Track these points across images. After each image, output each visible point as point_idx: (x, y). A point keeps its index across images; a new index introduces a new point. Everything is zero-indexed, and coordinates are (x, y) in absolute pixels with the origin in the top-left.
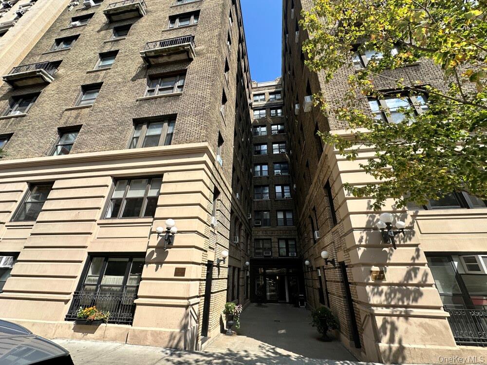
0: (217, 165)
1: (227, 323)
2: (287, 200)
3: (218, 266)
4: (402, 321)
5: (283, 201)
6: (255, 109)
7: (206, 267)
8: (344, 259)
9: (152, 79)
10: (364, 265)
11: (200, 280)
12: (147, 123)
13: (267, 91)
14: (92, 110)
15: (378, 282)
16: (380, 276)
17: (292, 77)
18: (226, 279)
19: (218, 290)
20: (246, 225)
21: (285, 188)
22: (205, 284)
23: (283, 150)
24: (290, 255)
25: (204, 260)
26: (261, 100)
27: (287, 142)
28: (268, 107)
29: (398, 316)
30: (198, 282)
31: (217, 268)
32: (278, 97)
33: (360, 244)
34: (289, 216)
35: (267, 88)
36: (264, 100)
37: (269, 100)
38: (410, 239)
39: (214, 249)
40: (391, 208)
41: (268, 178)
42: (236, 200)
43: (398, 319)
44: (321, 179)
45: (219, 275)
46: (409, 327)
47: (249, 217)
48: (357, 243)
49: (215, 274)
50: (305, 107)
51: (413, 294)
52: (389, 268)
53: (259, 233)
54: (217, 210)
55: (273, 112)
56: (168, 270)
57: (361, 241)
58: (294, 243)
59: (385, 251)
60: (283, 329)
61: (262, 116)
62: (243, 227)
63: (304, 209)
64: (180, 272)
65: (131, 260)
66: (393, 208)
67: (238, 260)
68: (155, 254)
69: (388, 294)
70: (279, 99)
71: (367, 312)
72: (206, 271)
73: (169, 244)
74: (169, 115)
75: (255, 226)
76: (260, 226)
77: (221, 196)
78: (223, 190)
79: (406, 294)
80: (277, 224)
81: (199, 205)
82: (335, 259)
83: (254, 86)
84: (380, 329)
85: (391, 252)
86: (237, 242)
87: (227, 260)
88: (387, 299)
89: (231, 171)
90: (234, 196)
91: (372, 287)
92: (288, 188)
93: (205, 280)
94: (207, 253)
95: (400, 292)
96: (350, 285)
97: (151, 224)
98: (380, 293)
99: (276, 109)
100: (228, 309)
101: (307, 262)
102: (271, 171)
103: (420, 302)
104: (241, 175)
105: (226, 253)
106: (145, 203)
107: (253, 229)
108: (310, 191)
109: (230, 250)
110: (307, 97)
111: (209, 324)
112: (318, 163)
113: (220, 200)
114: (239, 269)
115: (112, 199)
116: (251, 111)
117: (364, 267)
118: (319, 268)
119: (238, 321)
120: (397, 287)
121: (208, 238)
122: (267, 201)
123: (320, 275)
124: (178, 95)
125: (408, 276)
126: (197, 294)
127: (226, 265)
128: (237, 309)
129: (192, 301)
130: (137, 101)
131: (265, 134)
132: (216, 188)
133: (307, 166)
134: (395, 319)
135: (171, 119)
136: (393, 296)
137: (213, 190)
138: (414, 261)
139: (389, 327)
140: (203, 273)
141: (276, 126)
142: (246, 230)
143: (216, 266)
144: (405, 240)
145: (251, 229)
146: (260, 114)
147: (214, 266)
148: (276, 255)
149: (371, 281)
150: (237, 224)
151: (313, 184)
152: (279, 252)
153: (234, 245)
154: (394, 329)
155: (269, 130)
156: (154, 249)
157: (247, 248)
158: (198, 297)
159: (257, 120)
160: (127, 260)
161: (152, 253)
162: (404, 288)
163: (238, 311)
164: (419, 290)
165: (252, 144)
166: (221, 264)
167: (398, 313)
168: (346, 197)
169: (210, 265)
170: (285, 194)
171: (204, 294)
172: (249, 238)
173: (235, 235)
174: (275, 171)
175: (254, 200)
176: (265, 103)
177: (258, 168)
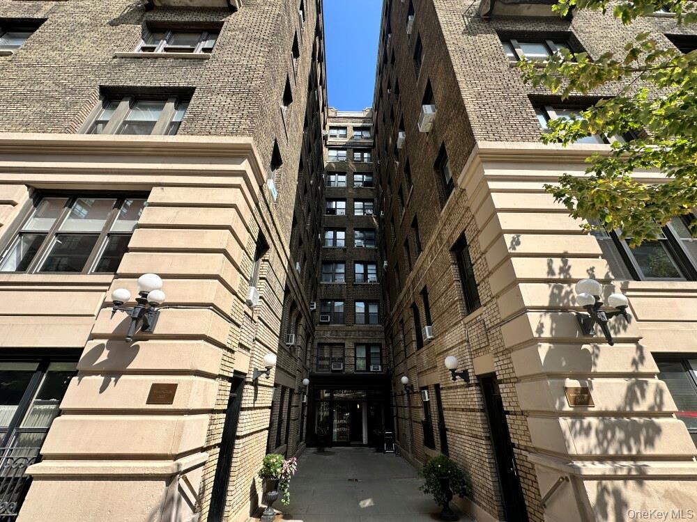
0: (267, 194)
1: (265, 495)
2: (371, 286)
3: (255, 384)
4: (634, 490)
5: (366, 287)
6: (331, 148)
7: (230, 384)
8: (496, 369)
9: (154, 30)
10: (550, 376)
11: (212, 411)
12: (130, 99)
13: (350, 124)
14: (10, 61)
15: (579, 410)
16: (583, 398)
17: (394, 96)
18: (269, 408)
19: (252, 431)
20: (308, 318)
21: (370, 267)
22: (223, 421)
23: (370, 212)
24: (372, 370)
25: (226, 368)
26: (341, 136)
27: (376, 200)
28: (351, 147)
29: (625, 478)
30: (206, 417)
31: (253, 388)
32: (366, 134)
33: (540, 337)
34: (373, 309)
35: (350, 120)
36: (345, 136)
37: (352, 138)
38: (625, 328)
39: (249, 349)
40: (587, 274)
41: (344, 250)
42: (295, 272)
43: (625, 484)
44: (445, 237)
45: (255, 400)
46: (648, 501)
47: (313, 307)
48: (536, 335)
49: (248, 400)
50: (421, 124)
51: (644, 432)
52: (596, 382)
53: (325, 335)
54: (261, 278)
55: (358, 155)
56: (132, 390)
57: (540, 330)
58: (378, 351)
59: (586, 350)
60: (367, 498)
61: (340, 159)
62: (302, 321)
63: (401, 296)
64: (162, 394)
65: (43, 369)
66: (589, 274)
67: (291, 374)
68: (106, 353)
69: (602, 432)
70: (367, 138)
71: (561, 471)
72: (228, 393)
73: (143, 330)
74: (179, 88)
75: (321, 323)
76: (328, 323)
77: (271, 254)
78: (274, 245)
79: (632, 432)
80: (355, 321)
81: (224, 252)
82: (470, 371)
83: (331, 114)
84: (595, 507)
85: (596, 351)
86: (291, 344)
87: (273, 371)
88: (600, 443)
89: (290, 219)
90: (293, 264)
91: (569, 420)
92: (374, 267)
93: (224, 411)
94: (233, 356)
95: (621, 428)
96: (507, 416)
97: (107, 288)
98: (586, 431)
99: (362, 151)
100: (269, 468)
101: (404, 379)
102: (350, 240)
103: (661, 448)
104: (306, 235)
105: (272, 359)
106: (103, 246)
107: (316, 328)
108: (418, 263)
109: (279, 355)
110: (427, 106)
111: (227, 504)
112: (440, 212)
113: (267, 261)
114: (292, 391)
115: (21, 234)
116: (325, 150)
117: (552, 381)
118: (426, 388)
119: (286, 490)
120: (613, 419)
121: (238, 326)
122: (340, 285)
123: (427, 400)
124: (201, 59)
125: (631, 397)
126: (203, 444)
127: (271, 382)
128: (286, 466)
129: (186, 462)
130: (114, 58)
131: (344, 185)
132: (261, 235)
133: (415, 224)
134: (620, 483)
135: (182, 96)
136: (609, 435)
137: (256, 235)
138: (637, 368)
139: (611, 501)
140: (219, 397)
141: (361, 176)
142: (306, 327)
143: (251, 384)
144: (617, 330)
145: (313, 326)
146: (338, 156)
147: (247, 383)
148: (350, 370)
149: (567, 408)
150: (293, 314)
151: (426, 250)
152: (355, 364)
153: (287, 348)
154: (621, 505)
155: (350, 181)
156: (105, 342)
157: (306, 357)
158: (202, 450)
159: (333, 164)
160: (33, 366)
161: (98, 351)
162: (626, 419)
163: (288, 471)
164: (653, 423)
165: (323, 198)
166: (262, 379)
167: (624, 472)
168: (509, 251)
169: (237, 381)
170: (369, 276)
171: (220, 441)
172: (310, 340)
173: (289, 332)
174: (356, 241)
175: (322, 283)
176: (347, 140)
177: (330, 234)
